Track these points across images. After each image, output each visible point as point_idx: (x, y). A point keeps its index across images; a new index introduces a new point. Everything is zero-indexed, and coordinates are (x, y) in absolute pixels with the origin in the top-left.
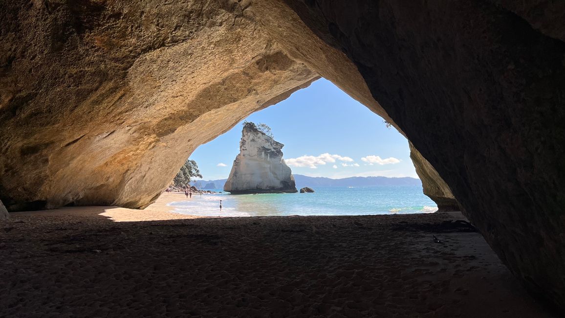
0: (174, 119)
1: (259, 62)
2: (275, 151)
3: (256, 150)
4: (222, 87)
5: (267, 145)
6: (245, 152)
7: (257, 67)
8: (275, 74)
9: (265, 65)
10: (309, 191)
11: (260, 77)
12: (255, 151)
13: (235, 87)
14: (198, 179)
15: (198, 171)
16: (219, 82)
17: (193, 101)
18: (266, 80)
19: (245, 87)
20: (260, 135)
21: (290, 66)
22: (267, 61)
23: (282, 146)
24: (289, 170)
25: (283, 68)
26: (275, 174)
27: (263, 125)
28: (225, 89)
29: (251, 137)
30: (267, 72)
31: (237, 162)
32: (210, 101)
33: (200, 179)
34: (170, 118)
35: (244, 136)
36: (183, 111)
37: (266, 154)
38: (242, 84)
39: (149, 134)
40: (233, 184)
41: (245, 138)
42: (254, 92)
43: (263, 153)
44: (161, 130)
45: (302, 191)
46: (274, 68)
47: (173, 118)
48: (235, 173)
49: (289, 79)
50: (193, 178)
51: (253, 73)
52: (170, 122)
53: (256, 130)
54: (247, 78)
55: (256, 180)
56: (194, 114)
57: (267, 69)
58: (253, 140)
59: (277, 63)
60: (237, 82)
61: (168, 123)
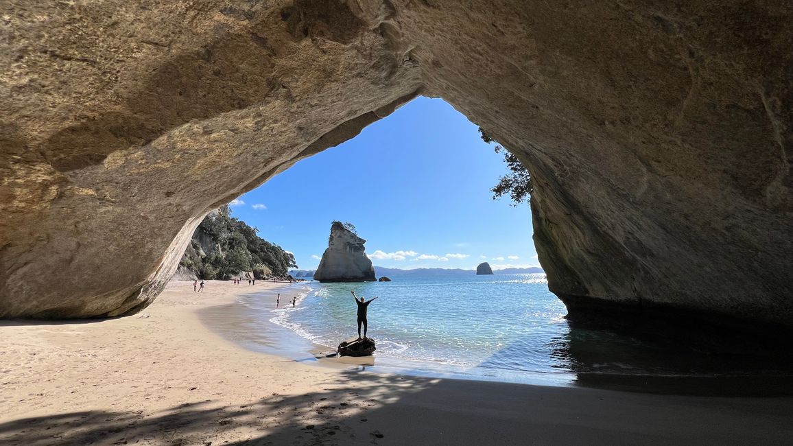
0: (97, 132)
1: (289, 15)
2: (358, 245)
3: (342, 244)
4: (208, 66)
5: (352, 241)
6: (333, 247)
7: (283, 25)
8: (324, 52)
9: (301, 25)
10: (387, 280)
11: (292, 52)
12: (341, 246)
13: (237, 71)
14: (294, 269)
15: (295, 263)
16: (198, 54)
17: (141, 93)
18: (307, 64)
19: (261, 74)
20: (346, 232)
21: (355, 35)
22: (305, 14)
23: (364, 241)
24: (369, 262)
25: (342, 37)
26: (357, 265)
27: (349, 224)
28: (217, 73)
29: (338, 234)
30: (307, 42)
31: (325, 255)
32: (181, 99)
33: (296, 269)
34: (86, 128)
35: (332, 233)
36: (118, 115)
37: (351, 248)
38: (254, 65)
39: (27, 162)
40: (321, 273)
41: (333, 235)
42: (284, 90)
43: (348, 247)
44: (62, 156)
45: (380, 280)
46: (322, 34)
47: (93, 128)
48: (323, 264)
49: (354, 72)
50: (290, 269)
51: (276, 41)
52: (88, 137)
53: (343, 228)
54: (265, 52)
55: (342, 271)
56: (150, 127)
57: (306, 33)
58: (340, 236)
59: (328, 22)
60: (242, 59)
61: (79, 139)
